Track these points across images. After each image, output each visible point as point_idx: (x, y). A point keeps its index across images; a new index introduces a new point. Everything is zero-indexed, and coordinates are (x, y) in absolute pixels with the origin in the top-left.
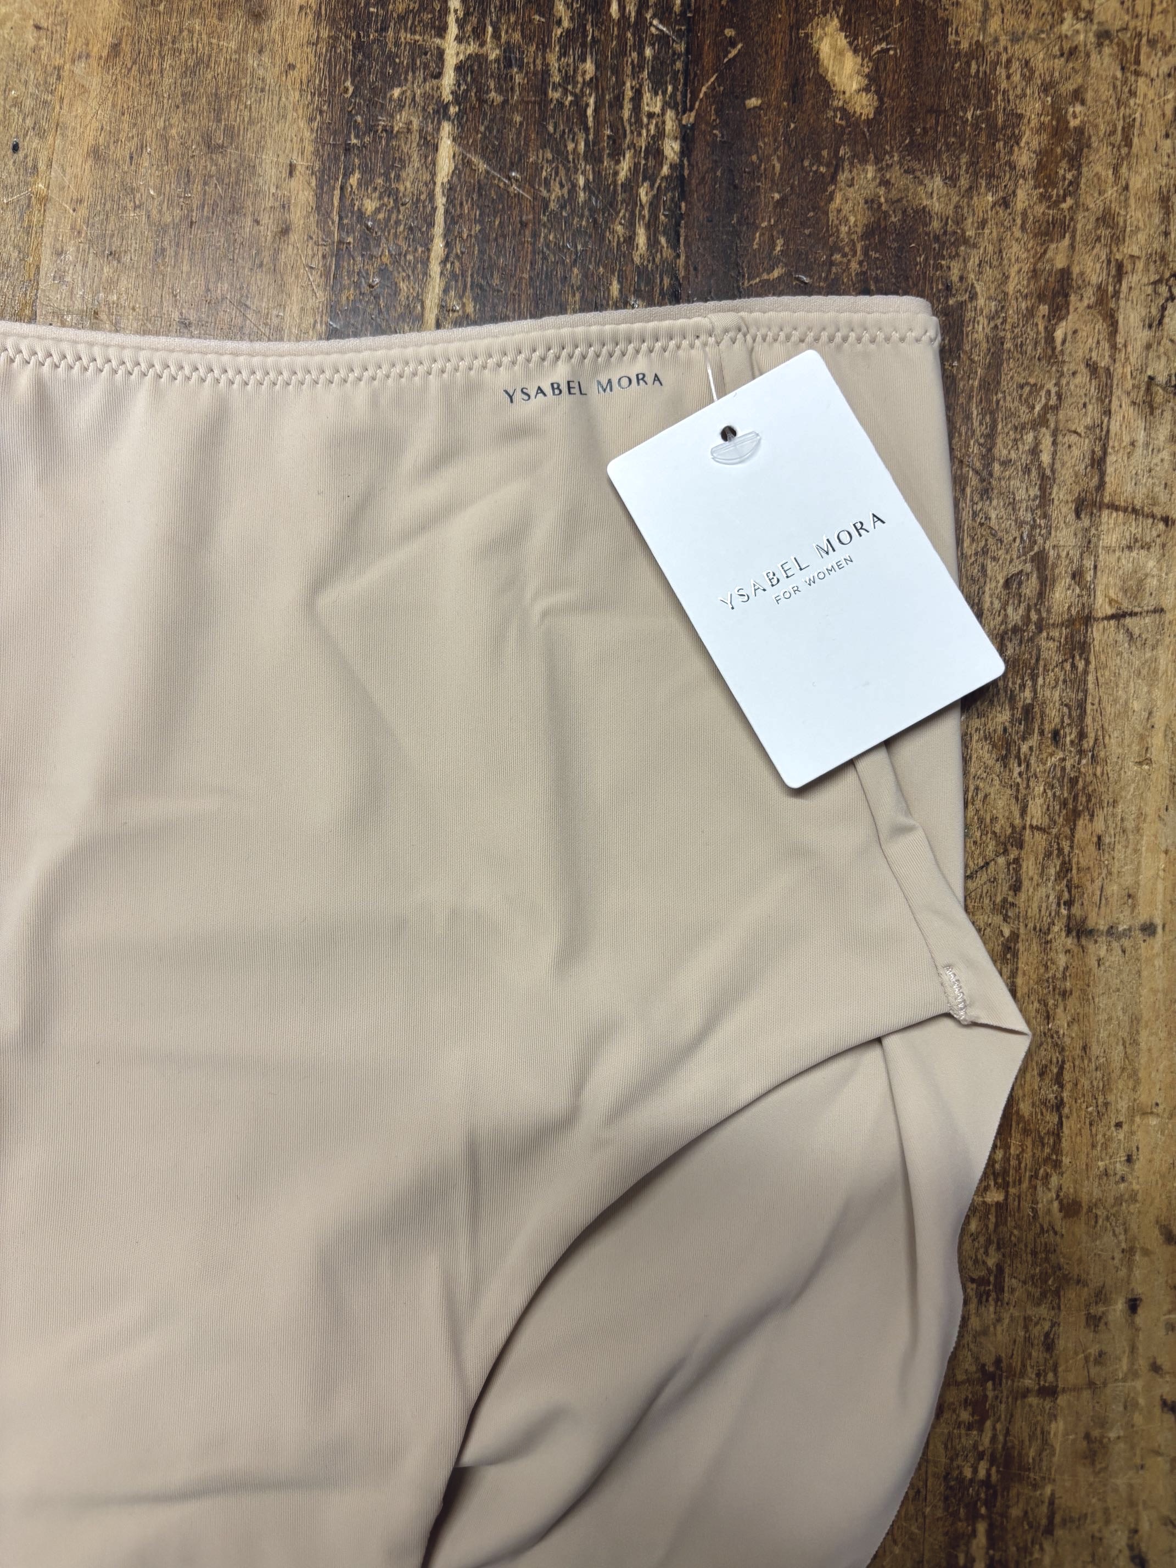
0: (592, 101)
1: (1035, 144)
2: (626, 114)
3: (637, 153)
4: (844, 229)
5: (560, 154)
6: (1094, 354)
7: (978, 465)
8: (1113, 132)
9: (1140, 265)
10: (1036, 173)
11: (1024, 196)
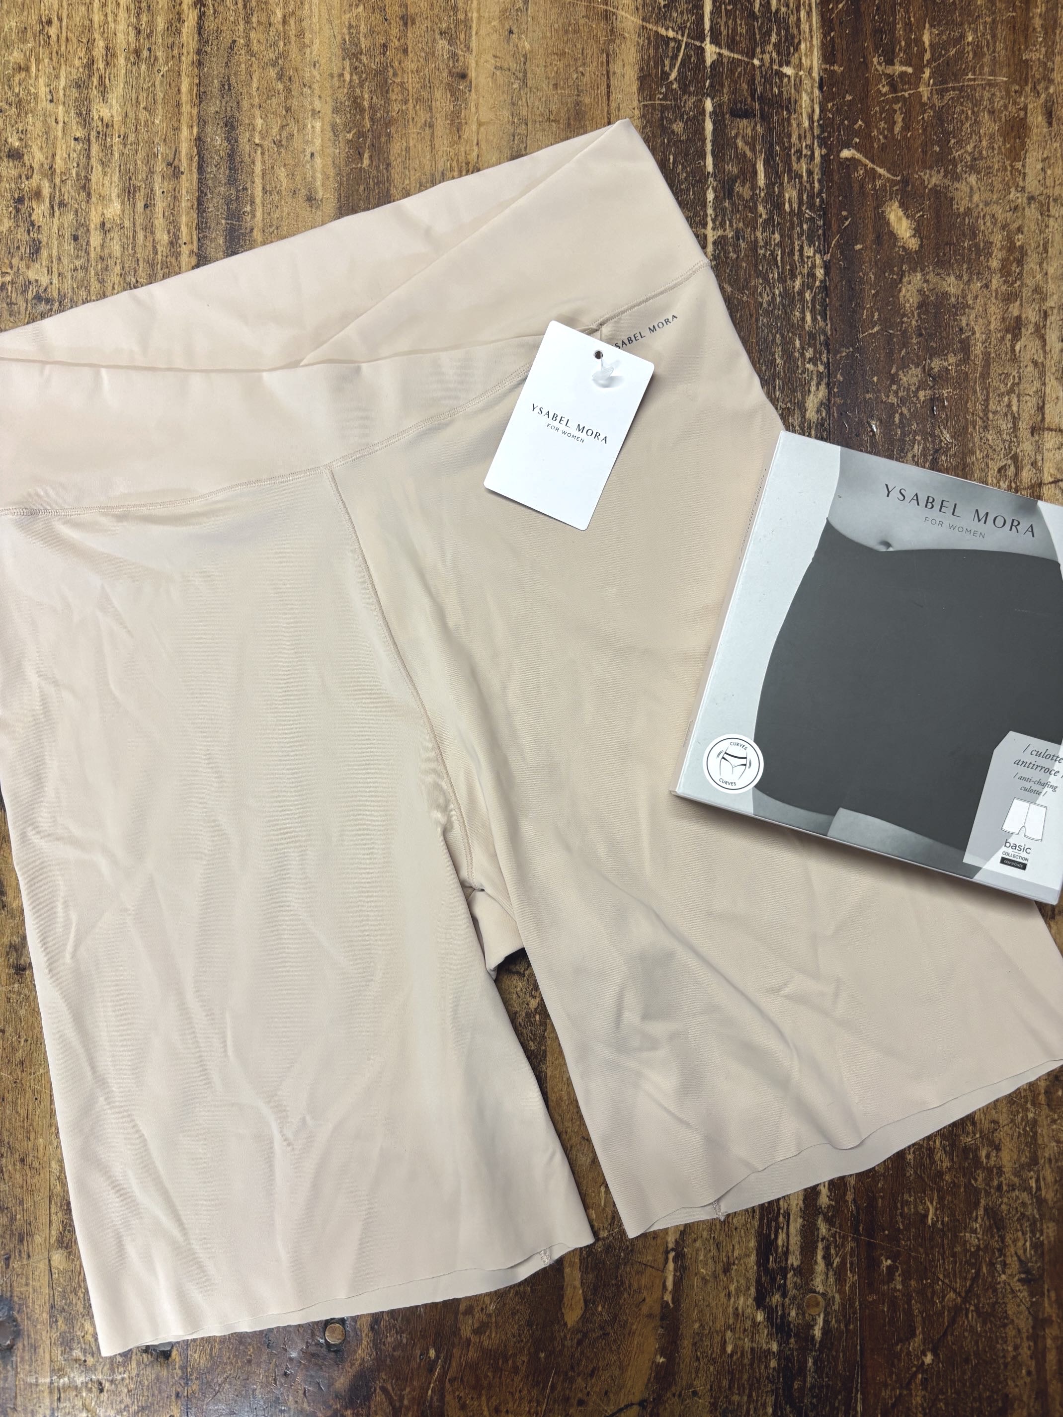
0: (779, 253)
1: (999, 256)
2: (796, 258)
3: (803, 276)
4: (908, 305)
5: (766, 280)
6: (1035, 357)
7: (981, 415)
8: (1039, 246)
9: (1055, 311)
10: (1001, 270)
11: (996, 282)
